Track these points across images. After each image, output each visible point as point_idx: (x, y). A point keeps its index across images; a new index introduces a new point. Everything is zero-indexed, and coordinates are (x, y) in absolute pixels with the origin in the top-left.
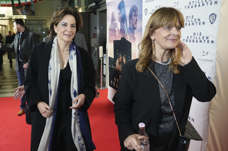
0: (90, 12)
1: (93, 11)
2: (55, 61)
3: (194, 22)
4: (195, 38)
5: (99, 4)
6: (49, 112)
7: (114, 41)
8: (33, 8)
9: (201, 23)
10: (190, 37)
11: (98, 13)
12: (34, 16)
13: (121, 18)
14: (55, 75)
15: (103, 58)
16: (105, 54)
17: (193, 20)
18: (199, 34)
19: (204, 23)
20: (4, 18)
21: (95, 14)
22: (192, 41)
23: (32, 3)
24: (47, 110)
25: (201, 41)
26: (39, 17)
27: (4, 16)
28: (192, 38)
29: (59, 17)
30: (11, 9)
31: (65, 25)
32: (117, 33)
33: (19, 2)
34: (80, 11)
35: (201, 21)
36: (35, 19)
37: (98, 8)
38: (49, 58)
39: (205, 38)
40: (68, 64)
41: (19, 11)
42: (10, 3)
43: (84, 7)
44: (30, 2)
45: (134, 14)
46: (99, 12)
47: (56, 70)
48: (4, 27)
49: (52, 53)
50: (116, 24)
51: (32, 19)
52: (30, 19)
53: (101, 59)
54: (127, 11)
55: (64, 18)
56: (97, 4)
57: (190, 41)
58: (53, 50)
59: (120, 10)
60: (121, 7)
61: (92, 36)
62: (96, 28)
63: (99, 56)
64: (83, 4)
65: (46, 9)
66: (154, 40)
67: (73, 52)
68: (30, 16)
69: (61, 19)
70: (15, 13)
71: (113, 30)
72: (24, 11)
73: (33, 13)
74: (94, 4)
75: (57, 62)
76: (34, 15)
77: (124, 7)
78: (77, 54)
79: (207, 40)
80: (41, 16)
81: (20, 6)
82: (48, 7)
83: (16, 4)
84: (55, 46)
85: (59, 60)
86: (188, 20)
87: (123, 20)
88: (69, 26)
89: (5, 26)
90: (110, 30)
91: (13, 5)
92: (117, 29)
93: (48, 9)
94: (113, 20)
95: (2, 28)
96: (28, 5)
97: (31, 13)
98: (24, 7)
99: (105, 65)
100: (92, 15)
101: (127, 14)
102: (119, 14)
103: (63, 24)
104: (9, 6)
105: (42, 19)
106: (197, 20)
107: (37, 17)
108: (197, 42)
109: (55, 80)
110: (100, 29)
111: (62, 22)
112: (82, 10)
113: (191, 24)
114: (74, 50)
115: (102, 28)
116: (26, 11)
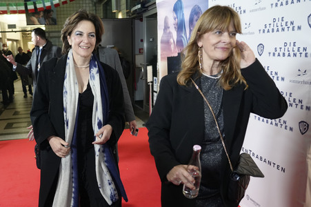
0: (134, 18)
1: (138, 16)
2: (72, 81)
3: (284, 26)
4: (286, 50)
5: (146, 5)
6: (65, 149)
7: (168, 58)
8: (54, 15)
9: (296, 28)
10: (278, 50)
11: (144, 19)
12: (56, 26)
13: (177, 24)
14: (73, 100)
15: (152, 82)
16: (156, 76)
17: (284, 23)
18: (292, 44)
19: (299, 28)
20: (14, 30)
21: (141, 20)
22: (281, 54)
23: (53, 8)
24: (62, 147)
25: (295, 55)
27: (14, 26)
28: (282, 50)
29: (72, 23)
30: (24, 16)
31: (81, 34)
32: (172, 46)
33: (35, 7)
34: (120, 16)
35: (296, 25)
36: (57, 29)
37: (145, 11)
38: (63, 78)
39: (301, 50)
40: (89, 85)
41: (35, 19)
42: (23, 8)
43: (125, 11)
44: (50, 7)
45: (195, 17)
46: (146, 17)
47: (73, 95)
48: (15, 43)
49: (67, 71)
50: (170, 33)
51: (53, 30)
52: (51, 30)
53: (151, 84)
54: (187, 15)
55: (79, 25)
56: (143, 6)
57: (279, 55)
58: (67, 67)
59: (176, 13)
60: (177, 8)
61: (137, 51)
62: (142, 41)
63: (147, 80)
64: (124, 6)
66: (202, 47)
67: (95, 70)
68: (50, 27)
69: (75, 27)
70: (29, 22)
71: (167, 43)
72: (42, 19)
73: (54, 22)
74: (139, 6)
75: (75, 83)
76: (55, 24)
77: (181, 8)
78: (99, 72)
79: (305, 52)
81: (36, 12)
83: (31, 10)
84: (70, 62)
85: (76, 81)
86: (275, 23)
87: (180, 27)
88: (85, 35)
89: (17, 41)
90: (162, 42)
91: (26, 11)
92: (172, 40)
94: (166, 27)
95: (13, 44)
97: (51, 22)
98: (42, 14)
99: (156, 92)
100: (137, 22)
101: (187, 18)
102: (175, 19)
103: (78, 33)
104: (21, 12)
106: (289, 24)
107: (59, 26)
108: (289, 55)
109: (72, 107)
110: (149, 42)
111: (76, 30)
112: (123, 15)
113: (280, 29)
114: (95, 67)
115: (151, 40)
116: (45, 19)
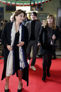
8: (42, 7)
12: (42, 12)
23: (42, 4)
26: (45, 12)
30: (29, 7)
33: (34, 3)
36: (42, 13)
38: (11, 28)
41: (34, 8)
42: (29, 4)
44: (40, 3)
47: (14, 33)
51: (41, 13)
52: (40, 13)
58: (13, 25)
65: (50, 7)
70: (31, 10)
72: (37, 9)
73: (42, 10)
76: (42, 11)
78: (22, 27)
80: (47, 12)
82: (51, 6)
83: (32, 5)
93: (51, 7)
96: (39, 5)
97: (40, 10)
98: (37, 6)
104: (28, 5)
105: (47, 13)
107: (44, 12)
